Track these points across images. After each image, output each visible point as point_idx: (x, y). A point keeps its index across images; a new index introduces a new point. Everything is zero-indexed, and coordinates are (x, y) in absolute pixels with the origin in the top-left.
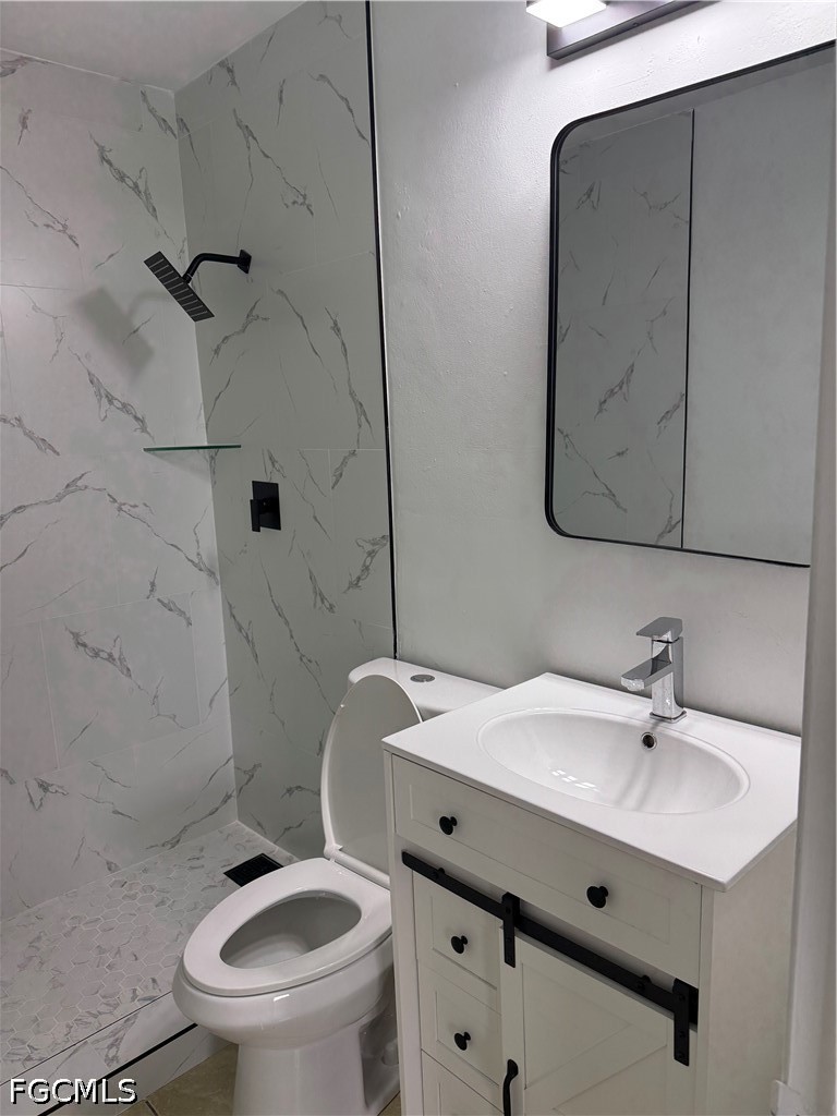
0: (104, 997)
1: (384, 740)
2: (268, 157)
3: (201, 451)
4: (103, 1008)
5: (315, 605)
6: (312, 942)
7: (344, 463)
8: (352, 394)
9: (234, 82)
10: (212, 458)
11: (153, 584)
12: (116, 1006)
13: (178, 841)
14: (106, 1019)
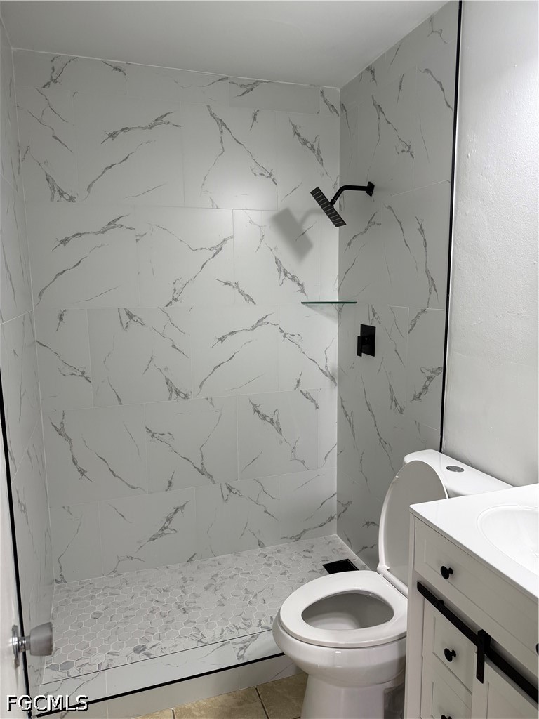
0: (244, 619)
1: (411, 506)
2: (390, 123)
3: (334, 304)
4: (242, 626)
5: (391, 407)
6: (363, 623)
7: (418, 316)
8: (427, 272)
9: (374, 79)
10: (340, 309)
11: (298, 382)
12: (249, 627)
13: (300, 538)
14: (242, 633)
